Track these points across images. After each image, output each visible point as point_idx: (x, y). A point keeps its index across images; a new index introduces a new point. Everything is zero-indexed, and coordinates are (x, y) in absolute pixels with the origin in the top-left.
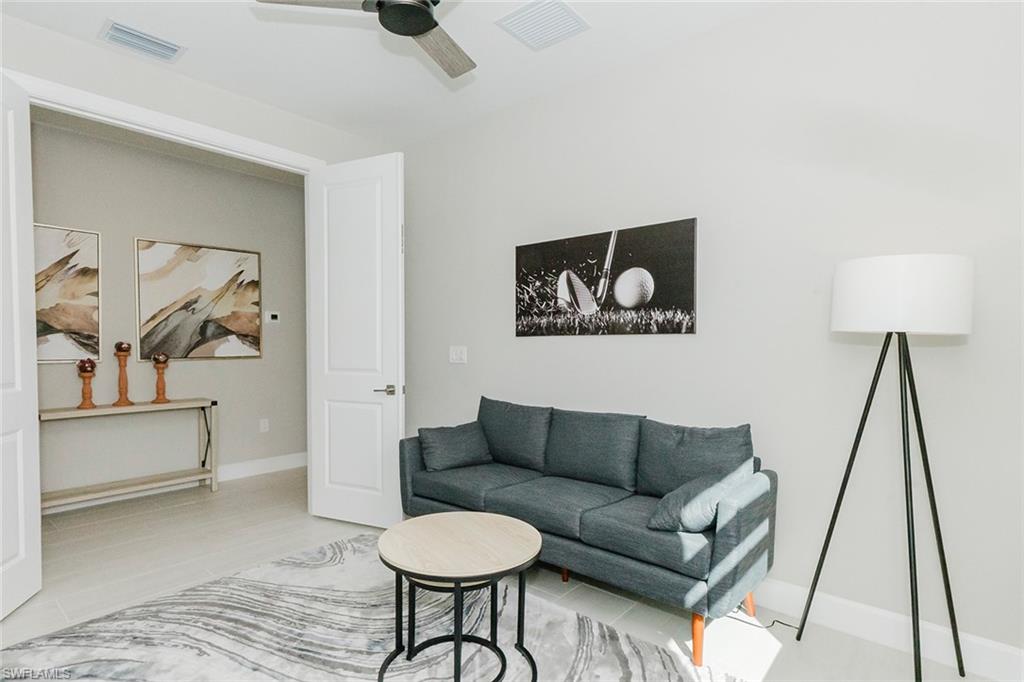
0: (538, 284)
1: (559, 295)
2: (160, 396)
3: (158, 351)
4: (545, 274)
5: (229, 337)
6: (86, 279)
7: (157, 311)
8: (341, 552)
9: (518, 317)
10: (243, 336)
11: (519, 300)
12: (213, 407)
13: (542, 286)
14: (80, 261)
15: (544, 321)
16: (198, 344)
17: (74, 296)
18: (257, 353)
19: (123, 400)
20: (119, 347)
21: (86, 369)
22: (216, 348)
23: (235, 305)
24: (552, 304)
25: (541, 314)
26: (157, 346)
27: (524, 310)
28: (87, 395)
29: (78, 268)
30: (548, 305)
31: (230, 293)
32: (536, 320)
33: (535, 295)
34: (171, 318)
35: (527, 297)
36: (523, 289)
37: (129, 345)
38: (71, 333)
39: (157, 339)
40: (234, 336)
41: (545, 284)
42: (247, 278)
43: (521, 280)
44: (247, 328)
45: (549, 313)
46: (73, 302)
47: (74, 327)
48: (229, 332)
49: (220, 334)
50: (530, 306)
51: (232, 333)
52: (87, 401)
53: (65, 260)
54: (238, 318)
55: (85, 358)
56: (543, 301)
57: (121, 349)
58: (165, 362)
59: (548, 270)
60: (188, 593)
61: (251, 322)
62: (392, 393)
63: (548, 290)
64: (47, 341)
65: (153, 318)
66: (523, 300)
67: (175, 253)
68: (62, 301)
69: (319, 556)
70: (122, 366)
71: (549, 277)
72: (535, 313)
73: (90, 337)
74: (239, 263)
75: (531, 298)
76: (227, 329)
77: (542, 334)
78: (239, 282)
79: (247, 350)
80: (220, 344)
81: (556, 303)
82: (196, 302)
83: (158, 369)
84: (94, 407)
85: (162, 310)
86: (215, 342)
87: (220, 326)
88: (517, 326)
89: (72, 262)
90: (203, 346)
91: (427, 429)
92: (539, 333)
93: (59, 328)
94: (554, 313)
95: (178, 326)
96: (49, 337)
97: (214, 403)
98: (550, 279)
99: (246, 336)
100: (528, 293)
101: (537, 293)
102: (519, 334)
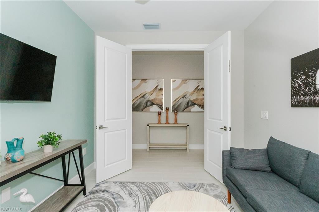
0: (303, 77)
1: (317, 83)
2: (176, 122)
3: (176, 110)
4: (308, 71)
5: (195, 106)
6: (161, 91)
7: (176, 99)
8: (201, 188)
9: (292, 96)
10: (199, 105)
11: (292, 87)
12: (188, 127)
13: (306, 79)
14: (159, 87)
15: (307, 98)
16: (186, 108)
17: (158, 96)
18: (203, 111)
19: (167, 123)
20: (166, 108)
21: (159, 114)
22: (191, 109)
23: (197, 96)
24: (313, 88)
25: (305, 94)
26: (176, 108)
27: (295, 93)
28: (159, 121)
29: (159, 88)
30: (309, 89)
31: (195, 93)
32: (302, 98)
33: (301, 84)
34: (179, 101)
35: (297, 85)
36: (294, 81)
37: (169, 108)
38: (158, 105)
39: (176, 106)
40: (197, 105)
41: (308, 76)
42: (200, 87)
43: (294, 76)
44: (201, 103)
45: (311, 94)
46: (158, 97)
47: (158, 103)
48: (195, 104)
49: (192, 105)
50: (299, 90)
51: (196, 104)
52: (159, 122)
53: (156, 87)
54: (198, 100)
55: (159, 111)
56: (306, 87)
57: (167, 109)
58: (177, 113)
59: (310, 68)
60: (152, 183)
61: (202, 101)
62: (225, 130)
63: (310, 80)
64: (153, 107)
65: (175, 101)
66: (295, 88)
67: (181, 82)
68: (156, 97)
69: (192, 186)
70: (167, 114)
71: (310, 72)
72: (302, 94)
73: (161, 106)
74: (198, 83)
75: (299, 86)
76: (194, 103)
77: (306, 106)
78: (198, 88)
79: (200, 110)
80: (192, 108)
81: (315, 87)
82: (186, 95)
83: (175, 114)
84: (161, 124)
85: (177, 98)
86: (191, 107)
87: (192, 102)
88: (292, 102)
89: (158, 87)
90: (188, 108)
91: (234, 148)
92: (304, 105)
93: (155, 103)
94: (314, 94)
95: (181, 103)
96: (153, 106)
97: (188, 126)
98: (311, 73)
99: (200, 105)
100: (298, 83)
101: (303, 83)
102: (293, 106)
